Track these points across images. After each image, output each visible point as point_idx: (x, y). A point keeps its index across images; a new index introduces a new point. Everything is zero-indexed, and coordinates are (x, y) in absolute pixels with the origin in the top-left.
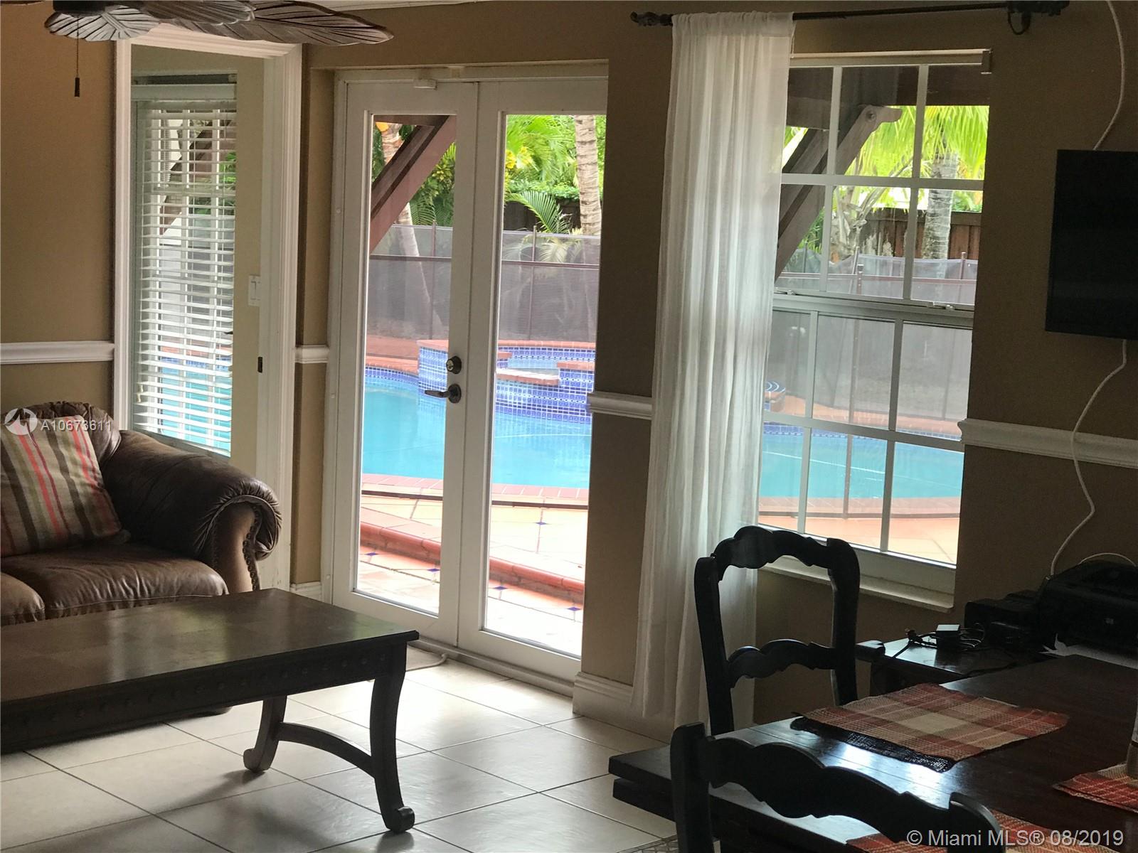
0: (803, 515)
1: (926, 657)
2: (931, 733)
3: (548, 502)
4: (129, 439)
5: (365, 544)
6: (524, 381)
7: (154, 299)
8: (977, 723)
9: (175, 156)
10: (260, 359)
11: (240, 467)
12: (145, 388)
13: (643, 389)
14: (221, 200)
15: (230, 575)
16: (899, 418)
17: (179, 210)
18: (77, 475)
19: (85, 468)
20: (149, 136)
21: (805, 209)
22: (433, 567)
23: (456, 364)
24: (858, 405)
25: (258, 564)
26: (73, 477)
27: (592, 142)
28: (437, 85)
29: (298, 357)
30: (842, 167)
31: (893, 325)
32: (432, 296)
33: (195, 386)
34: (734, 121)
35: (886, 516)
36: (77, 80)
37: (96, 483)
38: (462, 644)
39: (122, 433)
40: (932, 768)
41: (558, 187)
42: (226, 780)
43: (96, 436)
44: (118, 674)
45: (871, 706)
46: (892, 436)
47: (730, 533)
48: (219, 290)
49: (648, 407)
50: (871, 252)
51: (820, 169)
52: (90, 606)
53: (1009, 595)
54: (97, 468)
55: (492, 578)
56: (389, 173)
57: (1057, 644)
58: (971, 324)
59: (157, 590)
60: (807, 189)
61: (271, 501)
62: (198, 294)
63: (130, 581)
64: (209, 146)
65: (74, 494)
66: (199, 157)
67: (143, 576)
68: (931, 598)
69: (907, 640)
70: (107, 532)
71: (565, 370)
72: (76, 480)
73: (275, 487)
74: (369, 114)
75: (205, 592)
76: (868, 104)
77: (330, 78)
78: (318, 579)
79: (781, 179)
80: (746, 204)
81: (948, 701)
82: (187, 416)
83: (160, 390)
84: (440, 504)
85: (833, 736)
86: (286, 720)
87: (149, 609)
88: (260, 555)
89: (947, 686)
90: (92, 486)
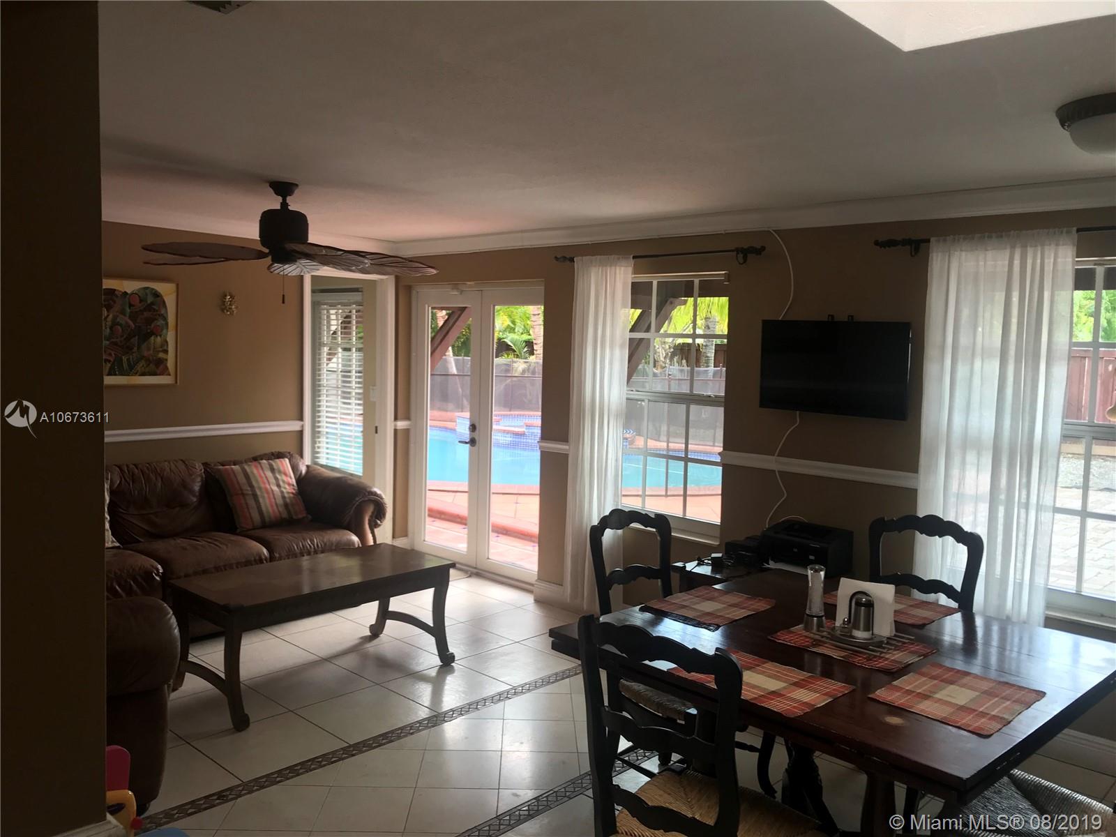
0: (643, 496)
1: (706, 570)
2: (708, 611)
3: (520, 492)
4: (310, 469)
5: (430, 516)
6: (508, 432)
7: (323, 398)
8: (730, 606)
9: (333, 328)
10: (376, 427)
11: (366, 482)
12: (319, 442)
13: (565, 439)
14: (356, 349)
15: (362, 537)
16: (690, 446)
17: (335, 354)
18: (285, 488)
19: (289, 484)
20: (320, 318)
21: (641, 348)
22: (464, 526)
23: (473, 428)
24: (671, 440)
25: (376, 531)
26: (283, 489)
27: (539, 314)
28: (462, 292)
29: (395, 426)
30: (658, 330)
31: (685, 406)
32: (463, 391)
33: (344, 441)
34: (605, 309)
35: (685, 496)
36: (284, 296)
37: (294, 492)
38: (479, 566)
39: (308, 466)
40: (709, 630)
41: (523, 336)
42: (361, 640)
43: (295, 468)
44: (306, 590)
45: (679, 598)
46: (686, 460)
47: (607, 513)
48: (356, 393)
49: (567, 447)
50: (676, 364)
51: (648, 330)
52: (292, 555)
53: (747, 538)
54: (295, 484)
55: (493, 531)
56: (439, 334)
57: (771, 562)
58: (723, 404)
59: (325, 544)
60: (641, 340)
61: (382, 498)
62: (346, 395)
63: (312, 541)
64: (350, 322)
65: (284, 497)
66: (345, 328)
67: (316, 539)
68: (708, 540)
69: (697, 562)
70: (300, 516)
71: (528, 426)
72: (284, 490)
73: (384, 491)
74: (429, 307)
75: (349, 545)
76: (670, 297)
77: (409, 289)
78: (406, 535)
79: (628, 335)
80: (612, 348)
81: (716, 594)
82: (341, 456)
83: (327, 443)
84: (466, 494)
85: (660, 615)
86: (390, 609)
87: (322, 555)
88: (377, 526)
89: (716, 587)
90: (293, 493)
